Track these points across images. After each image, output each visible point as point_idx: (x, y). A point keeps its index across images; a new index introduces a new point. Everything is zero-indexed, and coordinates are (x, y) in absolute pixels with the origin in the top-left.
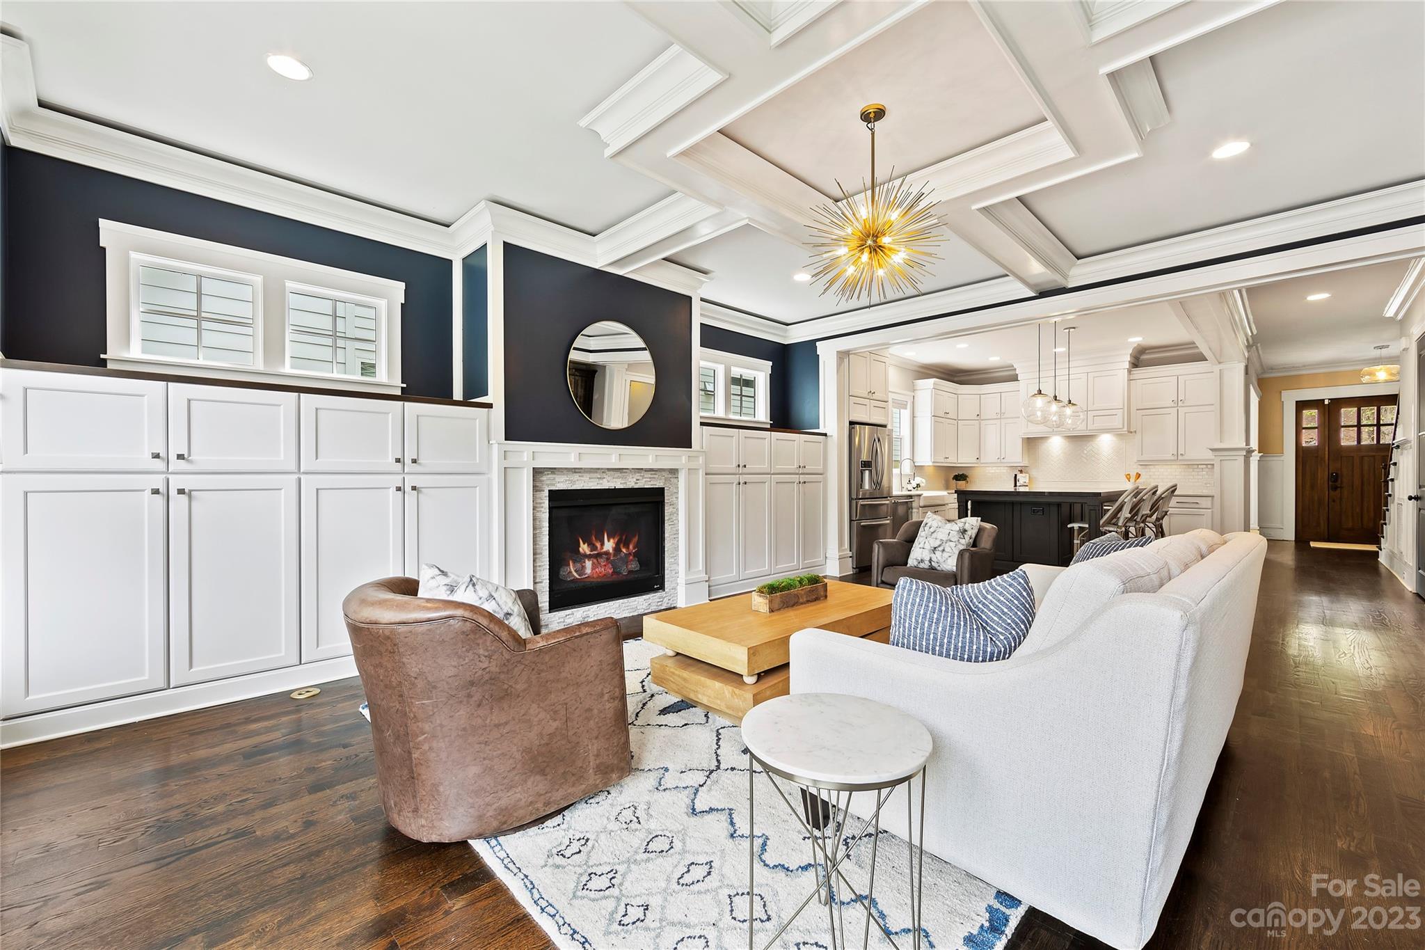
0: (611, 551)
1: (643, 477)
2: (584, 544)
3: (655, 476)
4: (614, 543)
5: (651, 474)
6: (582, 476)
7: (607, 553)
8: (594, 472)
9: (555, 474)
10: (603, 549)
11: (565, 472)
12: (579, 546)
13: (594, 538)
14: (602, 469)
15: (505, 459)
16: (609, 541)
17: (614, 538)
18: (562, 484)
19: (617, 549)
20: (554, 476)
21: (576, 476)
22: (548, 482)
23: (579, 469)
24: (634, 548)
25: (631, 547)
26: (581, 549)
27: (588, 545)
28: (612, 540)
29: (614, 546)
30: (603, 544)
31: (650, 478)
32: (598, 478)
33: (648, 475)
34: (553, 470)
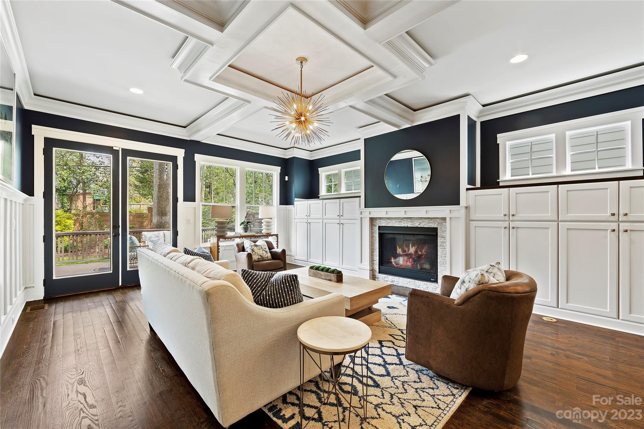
0: (413, 253)
1: (424, 222)
2: (399, 249)
3: (431, 221)
4: (415, 249)
5: (429, 220)
6: (392, 221)
7: (411, 254)
8: (397, 219)
9: (381, 220)
10: (409, 252)
11: (385, 219)
12: (397, 250)
13: (405, 246)
14: (401, 218)
15: (361, 214)
16: (412, 248)
17: (415, 246)
18: (383, 224)
19: (416, 252)
20: (380, 220)
21: (389, 221)
22: (378, 223)
23: (391, 218)
24: (425, 252)
25: (423, 251)
26: (397, 251)
27: (401, 249)
28: (413, 248)
29: (415, 250)
30: (409, 249)
31: (427, 222)
32: (399, 222)
33: (427, 220)
34: (380, 218)
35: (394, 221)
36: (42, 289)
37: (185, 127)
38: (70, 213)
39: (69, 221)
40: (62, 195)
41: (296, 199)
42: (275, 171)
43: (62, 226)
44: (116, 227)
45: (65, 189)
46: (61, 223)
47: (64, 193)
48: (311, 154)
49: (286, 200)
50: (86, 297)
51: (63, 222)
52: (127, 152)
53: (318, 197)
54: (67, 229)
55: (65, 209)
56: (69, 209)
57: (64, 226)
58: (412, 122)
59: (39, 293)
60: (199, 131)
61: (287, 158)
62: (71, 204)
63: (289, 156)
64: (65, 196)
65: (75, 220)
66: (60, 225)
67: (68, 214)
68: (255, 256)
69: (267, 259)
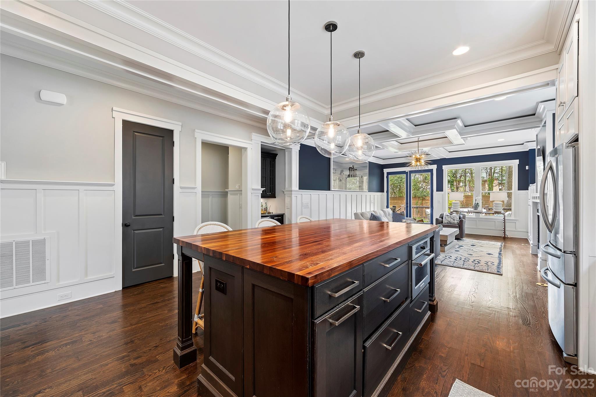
41: (530, 185)
44: (407, 203)
52: (411, 172)
63: (528, 148)
68: (445, 221)
69: (453, 223)
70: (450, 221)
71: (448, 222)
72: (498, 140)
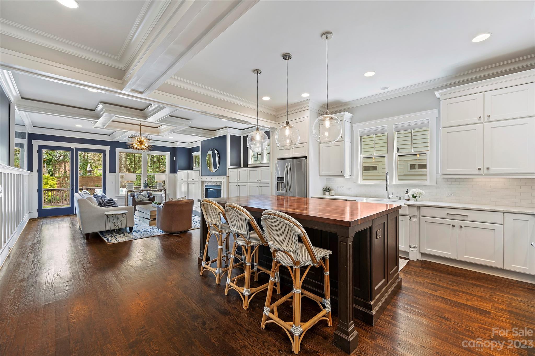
14: (211, 181)
15: (199, 179)
18: (206, 184)
21: (207, 182)
22: (204, 183)
32: (211, 183)
33: (217, 182)
34: (205, 181)
35: (209, 182)
36: (37, 213)
37: (109, 135)
38: (54, 176)
39: (53, 182)
40: (49, 164)
41: (178, 170)
42: (167, 155)
43: (49, 185)
44: (72, 185)
45: (51, 160)
46: (48, 184)
47: (50, 163)
48: (189, 145)
49: (173, 170)
50: (57, 217)
51: (50, 183)
52: (78, 150)
53: (192, 169)
54: (52, 187)
55: (51, 174)
56: (54, 174)
57: (50, 186)
58: (215, 135)
59: (36, 215)
60: (115, 138)
61: (175, 147)
62: (55, 169)
63: (176, 146)
64: (51, 165)
65: (57, 181)
66: (47, 185)
67: (53, 177)
68: (138, 199)
69: (145, 200)
70: (143, 199)
71: (141, 200)
72: (170, 137)
